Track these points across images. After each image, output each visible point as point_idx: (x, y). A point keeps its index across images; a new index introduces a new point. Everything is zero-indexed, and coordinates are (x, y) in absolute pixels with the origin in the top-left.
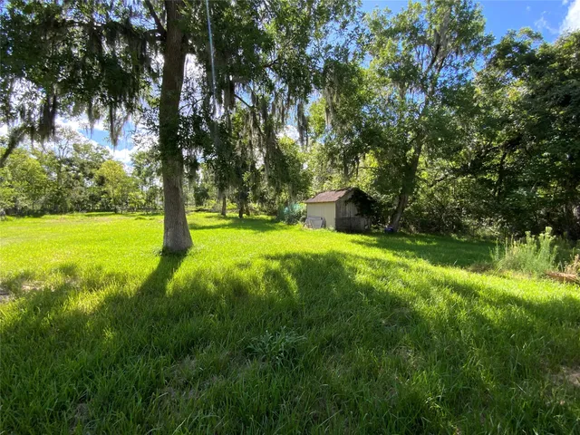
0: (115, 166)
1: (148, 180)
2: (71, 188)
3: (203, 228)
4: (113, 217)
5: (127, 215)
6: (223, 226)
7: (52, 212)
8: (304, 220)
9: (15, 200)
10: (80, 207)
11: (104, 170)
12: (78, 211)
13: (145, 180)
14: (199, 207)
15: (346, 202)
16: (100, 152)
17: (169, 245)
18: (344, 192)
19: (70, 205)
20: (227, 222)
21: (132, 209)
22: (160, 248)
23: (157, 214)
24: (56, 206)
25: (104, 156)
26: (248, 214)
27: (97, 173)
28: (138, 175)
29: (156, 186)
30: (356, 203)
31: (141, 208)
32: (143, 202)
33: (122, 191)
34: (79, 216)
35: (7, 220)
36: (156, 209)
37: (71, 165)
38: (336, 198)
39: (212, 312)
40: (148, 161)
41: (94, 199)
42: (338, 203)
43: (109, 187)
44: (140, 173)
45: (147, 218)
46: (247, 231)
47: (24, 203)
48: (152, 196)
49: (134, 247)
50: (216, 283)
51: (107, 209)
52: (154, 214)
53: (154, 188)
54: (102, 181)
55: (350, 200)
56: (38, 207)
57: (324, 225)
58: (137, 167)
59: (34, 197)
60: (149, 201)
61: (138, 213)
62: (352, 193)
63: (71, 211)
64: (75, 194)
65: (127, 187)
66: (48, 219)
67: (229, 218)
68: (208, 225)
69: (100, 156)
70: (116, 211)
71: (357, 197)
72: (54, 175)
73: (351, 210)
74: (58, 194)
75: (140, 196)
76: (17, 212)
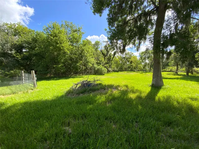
0: (135, 57)
1: (144, 61)
2: (124, 65)
3: (167, 78)
4: (133, 73)
5: (137, 72)
6: (177, 78)
7: (120, 71)
9: (114, 68)
10: (126, 70)
11: (132, 59)
12: (125, 71)
13: (143, 61)
14: (163, 70)
16: (131, 54)
17: (154, 83)
19: (124, 69)
20: (179, 77)
21: (139, 71)
22: (151, 84)
23: (147, 72)
24: (121, 70)
25: (132, 55)
26: (192, 73)
27: (130, 60)
28: (141, 59)
29: (147, 63)
31: (141, 70)
32: (142, 68)
33: (136, 65)
34: (126, 72)
35: (113, 73)
36: (146, 70)
37: (125, 59)
39: (179, 114)
40: (145, 54)
41: (129, 67)
43: (133, 64)
44: (141, 58)
45: (144, 73)
46: (193, 82)
47: (116, 69)
48: (145, 66)
49: (142, 83)
50: (178, 103)
51: (132, 70)
52: (146, 72)
53: (146, 63)
54: (131, 62)
56: (118, 70)
58: (141, 57)
59: (117, 67)
60: (144, 68)
61: (140, 72)
63: (124, 71)
64: (125, 66)
65: (138, 63)
66: (120, 73)
67: (180, 75)
68: (169, 77)
69: (131, 55)
70: (134, 71)
72: (121, 62)
74: (122, 66)
75: (141, 66)
76: (114, 71)
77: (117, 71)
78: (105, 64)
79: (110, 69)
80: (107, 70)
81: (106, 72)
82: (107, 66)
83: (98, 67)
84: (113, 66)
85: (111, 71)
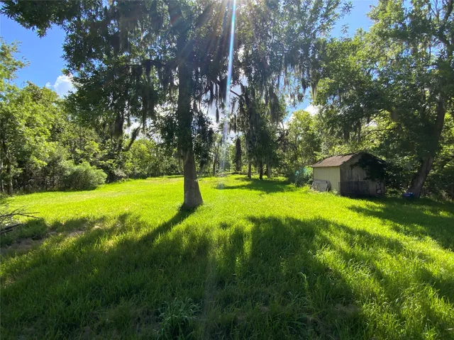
7: (153, 175)
8: (311, 183)
9: (133, 170)
15: (352, 166)
18: (350, 156)
19: (161, 171)
22: (181, 205)
30: (363, 167)
35: (129, 181)
38: (340, 163)
42: (343, 167)
47: (138, 171)
55: (356, 165)
56: (146, 173)
57: (329, 189)
59: (143, 167)
62: (360, 157)
64: (164, 165)
66: (150, 180)
71: (365, 160)
73: (359, 174)
74: (156, 165)
76: (134, 176)
77: (144, 177)
78: (101, 160)
79: (119, 172)
80: (105, 175)
81: (104, 181)
82: (111, 165)
83: (76, 168)
84: (128, 164)
85: (126, 178)
